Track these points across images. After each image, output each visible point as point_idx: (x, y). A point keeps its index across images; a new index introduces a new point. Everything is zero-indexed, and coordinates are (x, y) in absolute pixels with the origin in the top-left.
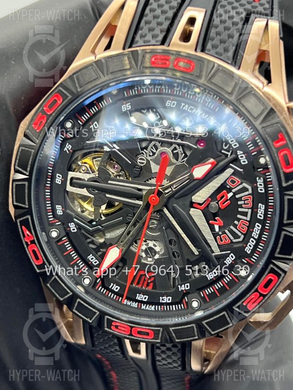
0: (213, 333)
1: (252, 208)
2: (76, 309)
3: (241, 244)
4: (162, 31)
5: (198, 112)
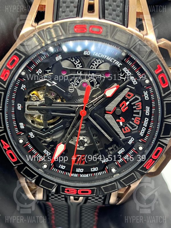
0: (126, 185)
1: (142, 110)
2: (41, 184)
3: (137, 131)
4: (75, 7)
5: (104, 56)
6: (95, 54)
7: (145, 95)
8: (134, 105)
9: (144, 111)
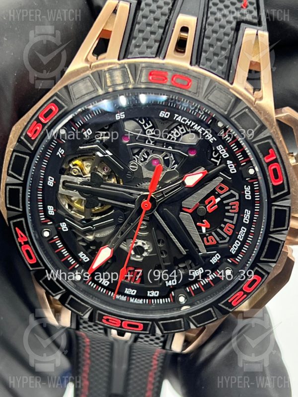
0: (198, 326)
1: (238, 213)
2: (68, 304)
3: (226, 245)
4: (156, 41)
5: (191, 124)
6: (177, 117)
7: (246, 191)
8: (228, 204)
9: (242, 215)
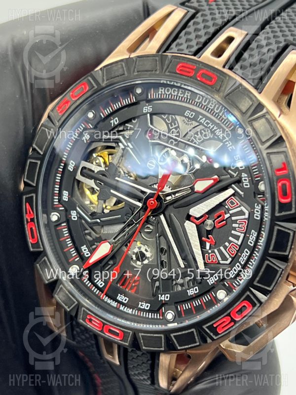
0: (179, 348)
1: (245, 233)
2: (58, 295)
4: (198, 43)
5: (213, 127)
6: (201, 119)
7: (256, 209)
8: (235, 222)
9: (248, 236)
